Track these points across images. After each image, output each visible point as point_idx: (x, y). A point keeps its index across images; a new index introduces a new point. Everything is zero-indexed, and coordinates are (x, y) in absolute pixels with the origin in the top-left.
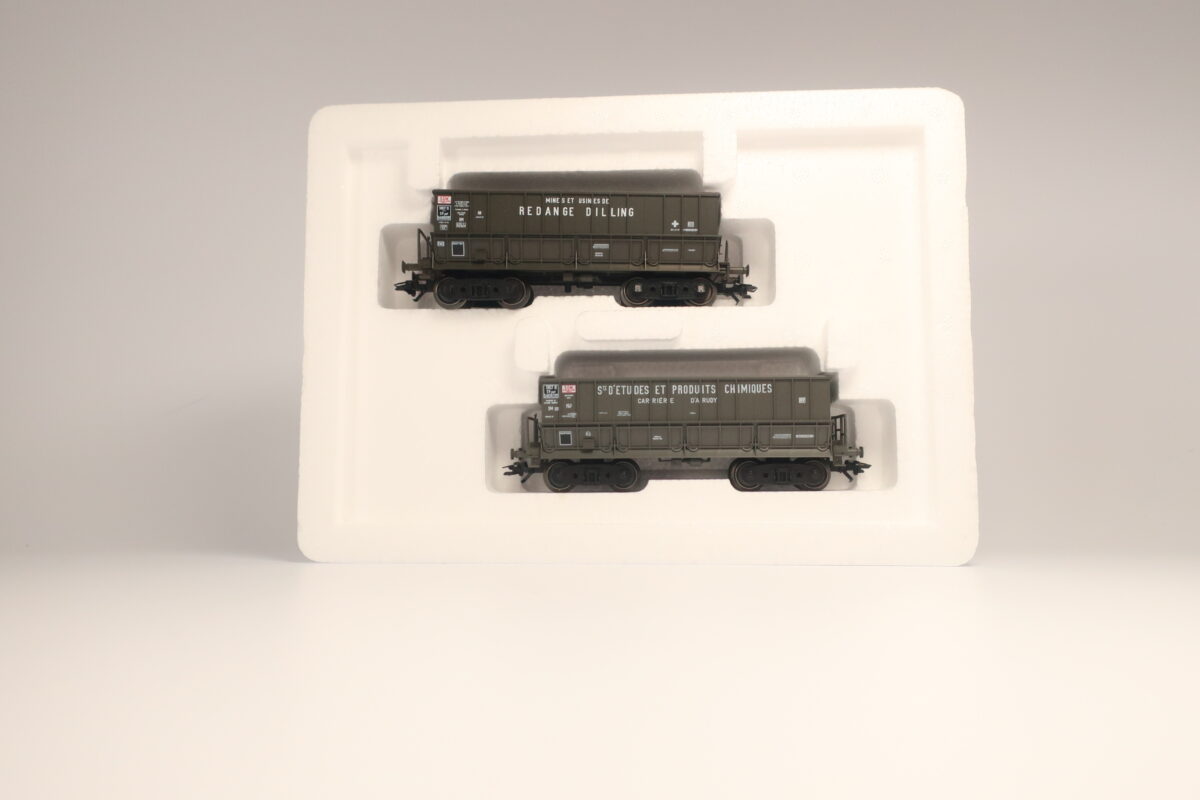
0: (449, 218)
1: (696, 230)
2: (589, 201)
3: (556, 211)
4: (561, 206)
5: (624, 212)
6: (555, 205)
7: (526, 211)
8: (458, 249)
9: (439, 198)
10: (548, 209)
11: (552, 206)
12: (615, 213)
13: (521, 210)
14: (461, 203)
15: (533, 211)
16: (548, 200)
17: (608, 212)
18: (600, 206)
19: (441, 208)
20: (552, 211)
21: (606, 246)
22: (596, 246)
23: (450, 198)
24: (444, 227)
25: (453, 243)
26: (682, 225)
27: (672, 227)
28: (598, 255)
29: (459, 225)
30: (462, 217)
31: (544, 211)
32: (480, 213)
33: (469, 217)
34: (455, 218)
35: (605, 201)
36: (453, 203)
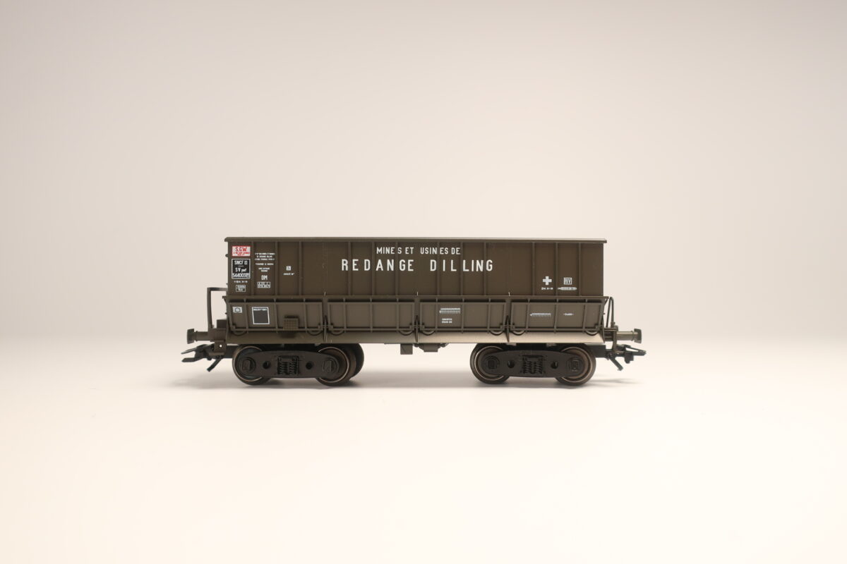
0: (248, 275)
1: (575, 289)
2: (435, 251)
3: (390, 265)
4: (396, 258)
5: (480, 266)
6: (390, 257)
7: (350, 265)
8: (261, 316)
9: (234, 248)
10: (380, 262)
11: (385, 258)
12: (468, 266)
13: (344, 264)
14: (263, 256)
15: (360, 265)
16: (379, 250)
17: (458, 266)
18: (448, 257)
19: (238, 263)
20: (385, 264)
21: (456, 310)
22: (443, 310)
23: (248, 249)
24: (241, 288)
25: (254, 309)
26: (557, 282)
27: (544, 285)
28: (445, 321)
29: (260, 285)
30: (264, 274)
31: (374, 264)
32: (289, 268)
33: (275, 274)
34: (256, 276)
35: (455, 251)
36: (253, 256)
